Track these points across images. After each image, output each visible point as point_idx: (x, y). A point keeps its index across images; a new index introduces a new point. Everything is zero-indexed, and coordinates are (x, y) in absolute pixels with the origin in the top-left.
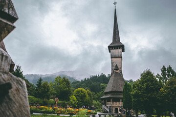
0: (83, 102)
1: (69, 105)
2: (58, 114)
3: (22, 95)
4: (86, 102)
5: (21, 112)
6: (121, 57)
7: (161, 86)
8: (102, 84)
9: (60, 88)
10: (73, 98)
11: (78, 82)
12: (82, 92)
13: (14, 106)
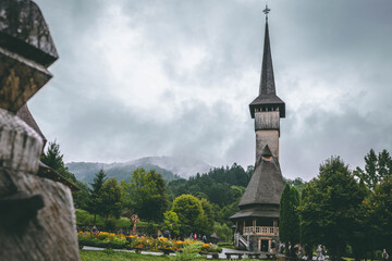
0: (192, 225)
1: (162, 231)
2: (138, 250)
3: (64, 218)
4: (199, 226)
5: (61, 253)
6: (278, 130)
7: (364, 194)
8: (234, 187)
9: (144, 194)
10: (171, 215)
11: (183, 181)
12: (191, 204)
13: (47, 242)
